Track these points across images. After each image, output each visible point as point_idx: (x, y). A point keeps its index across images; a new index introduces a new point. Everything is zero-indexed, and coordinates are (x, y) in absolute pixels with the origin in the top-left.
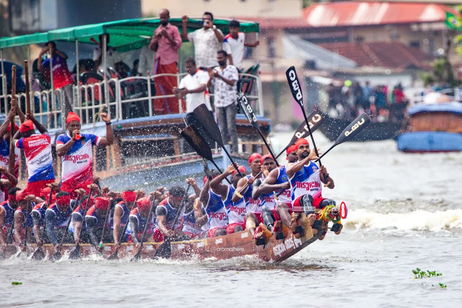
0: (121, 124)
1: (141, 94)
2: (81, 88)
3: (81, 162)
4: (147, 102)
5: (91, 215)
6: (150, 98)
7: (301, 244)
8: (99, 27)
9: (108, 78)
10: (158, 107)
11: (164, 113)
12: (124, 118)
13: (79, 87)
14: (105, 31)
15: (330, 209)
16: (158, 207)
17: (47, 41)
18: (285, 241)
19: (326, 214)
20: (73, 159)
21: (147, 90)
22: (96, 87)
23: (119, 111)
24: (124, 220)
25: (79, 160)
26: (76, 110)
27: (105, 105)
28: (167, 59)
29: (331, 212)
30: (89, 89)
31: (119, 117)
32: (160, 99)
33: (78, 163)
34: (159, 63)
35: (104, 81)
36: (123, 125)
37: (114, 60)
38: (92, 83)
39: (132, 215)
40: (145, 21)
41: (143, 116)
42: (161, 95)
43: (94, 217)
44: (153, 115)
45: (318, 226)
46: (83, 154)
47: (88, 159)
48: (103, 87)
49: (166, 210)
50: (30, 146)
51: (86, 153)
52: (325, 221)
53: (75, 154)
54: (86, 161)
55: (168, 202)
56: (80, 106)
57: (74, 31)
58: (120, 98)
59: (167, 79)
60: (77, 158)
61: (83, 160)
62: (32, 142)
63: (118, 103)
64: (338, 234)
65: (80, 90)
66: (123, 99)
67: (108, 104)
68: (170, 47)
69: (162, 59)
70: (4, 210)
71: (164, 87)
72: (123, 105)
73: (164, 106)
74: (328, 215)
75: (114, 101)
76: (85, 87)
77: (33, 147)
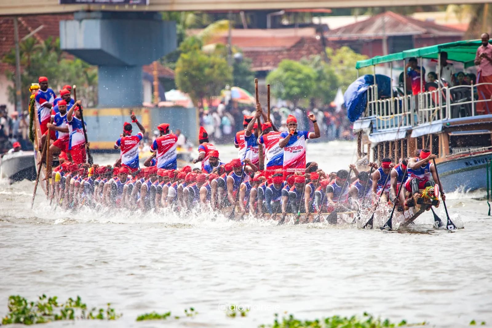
0: (449, 122)
1: (466, 99)
2: (423, 94)
3: (296, 152)
4: (470, 104)
5: (292, 191)
6: (473, 102)
7: (414, 215)
8: (436, 47)
9: (442, 87)
10: (480, 109)
11: (484, 113)
12: (452, 117)
13: (422, 94)
14: (439, 50)
15: (429, 189)
16: (328, 186)
17: (402, 59)
18: (404, 213)
19: (426, 193)
20: (290, 149)
21: (471, 95)
22: (433, 94)
23: (448, 112)
24: (312, 195)
25: (294, 151)
26: (420, 111)
27: (439, 107)
28: (487, 72)
29: (429, 192)
30: (429, 95)
31: (448, 117)
32: (482, 103)
33: (293, 152)
34: (480, 75)
35: (438, 89)
36: (450, 123)
37: (451, 72)
38: (431, 91)
39: (317, 191)
40: (471, 42)
41: (468, 116)
42: (483, 99)
43: (294, 192)
44: (475, 115)
45: (421, 202)
46: (297, 146)
47: (302, 150)
48: (437, 92)
49: (333, 188)
50: (268, 139)
51: (300, 145)
52: (426, 198)
53: (292, 146)
54: (300, 151)
55: (335, 182)
56: (422, 109)
57: (419, 51)
58: (449, 102)
59: (487, 88)
60: (293, 148)
61: (298, 150)
62: (270, 136)
63: (448, 106)
64: (437, 207)
65: (422, 96)
66: (452, 102)
67: (440, 107)
68: (489, 63)
69: (483, 71)
70: (245, 187)
71: (485, 93)
72: (452, 107)
73: (485, 108)
74: (427, 194)
75: (445, 105)
76: (426, 93)
77: (271, 140)
